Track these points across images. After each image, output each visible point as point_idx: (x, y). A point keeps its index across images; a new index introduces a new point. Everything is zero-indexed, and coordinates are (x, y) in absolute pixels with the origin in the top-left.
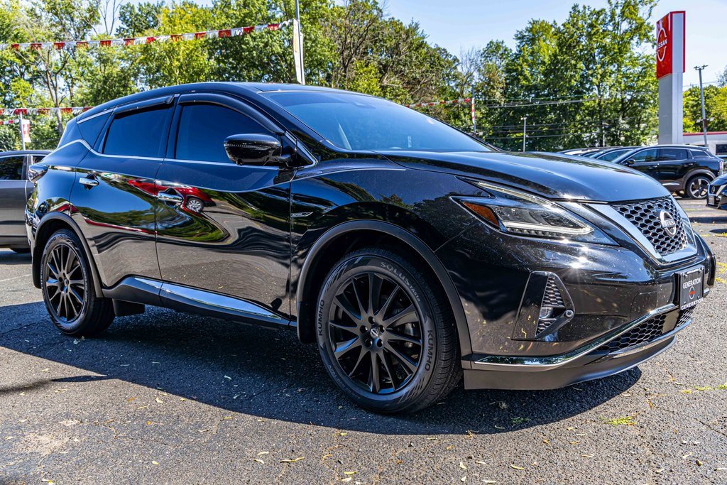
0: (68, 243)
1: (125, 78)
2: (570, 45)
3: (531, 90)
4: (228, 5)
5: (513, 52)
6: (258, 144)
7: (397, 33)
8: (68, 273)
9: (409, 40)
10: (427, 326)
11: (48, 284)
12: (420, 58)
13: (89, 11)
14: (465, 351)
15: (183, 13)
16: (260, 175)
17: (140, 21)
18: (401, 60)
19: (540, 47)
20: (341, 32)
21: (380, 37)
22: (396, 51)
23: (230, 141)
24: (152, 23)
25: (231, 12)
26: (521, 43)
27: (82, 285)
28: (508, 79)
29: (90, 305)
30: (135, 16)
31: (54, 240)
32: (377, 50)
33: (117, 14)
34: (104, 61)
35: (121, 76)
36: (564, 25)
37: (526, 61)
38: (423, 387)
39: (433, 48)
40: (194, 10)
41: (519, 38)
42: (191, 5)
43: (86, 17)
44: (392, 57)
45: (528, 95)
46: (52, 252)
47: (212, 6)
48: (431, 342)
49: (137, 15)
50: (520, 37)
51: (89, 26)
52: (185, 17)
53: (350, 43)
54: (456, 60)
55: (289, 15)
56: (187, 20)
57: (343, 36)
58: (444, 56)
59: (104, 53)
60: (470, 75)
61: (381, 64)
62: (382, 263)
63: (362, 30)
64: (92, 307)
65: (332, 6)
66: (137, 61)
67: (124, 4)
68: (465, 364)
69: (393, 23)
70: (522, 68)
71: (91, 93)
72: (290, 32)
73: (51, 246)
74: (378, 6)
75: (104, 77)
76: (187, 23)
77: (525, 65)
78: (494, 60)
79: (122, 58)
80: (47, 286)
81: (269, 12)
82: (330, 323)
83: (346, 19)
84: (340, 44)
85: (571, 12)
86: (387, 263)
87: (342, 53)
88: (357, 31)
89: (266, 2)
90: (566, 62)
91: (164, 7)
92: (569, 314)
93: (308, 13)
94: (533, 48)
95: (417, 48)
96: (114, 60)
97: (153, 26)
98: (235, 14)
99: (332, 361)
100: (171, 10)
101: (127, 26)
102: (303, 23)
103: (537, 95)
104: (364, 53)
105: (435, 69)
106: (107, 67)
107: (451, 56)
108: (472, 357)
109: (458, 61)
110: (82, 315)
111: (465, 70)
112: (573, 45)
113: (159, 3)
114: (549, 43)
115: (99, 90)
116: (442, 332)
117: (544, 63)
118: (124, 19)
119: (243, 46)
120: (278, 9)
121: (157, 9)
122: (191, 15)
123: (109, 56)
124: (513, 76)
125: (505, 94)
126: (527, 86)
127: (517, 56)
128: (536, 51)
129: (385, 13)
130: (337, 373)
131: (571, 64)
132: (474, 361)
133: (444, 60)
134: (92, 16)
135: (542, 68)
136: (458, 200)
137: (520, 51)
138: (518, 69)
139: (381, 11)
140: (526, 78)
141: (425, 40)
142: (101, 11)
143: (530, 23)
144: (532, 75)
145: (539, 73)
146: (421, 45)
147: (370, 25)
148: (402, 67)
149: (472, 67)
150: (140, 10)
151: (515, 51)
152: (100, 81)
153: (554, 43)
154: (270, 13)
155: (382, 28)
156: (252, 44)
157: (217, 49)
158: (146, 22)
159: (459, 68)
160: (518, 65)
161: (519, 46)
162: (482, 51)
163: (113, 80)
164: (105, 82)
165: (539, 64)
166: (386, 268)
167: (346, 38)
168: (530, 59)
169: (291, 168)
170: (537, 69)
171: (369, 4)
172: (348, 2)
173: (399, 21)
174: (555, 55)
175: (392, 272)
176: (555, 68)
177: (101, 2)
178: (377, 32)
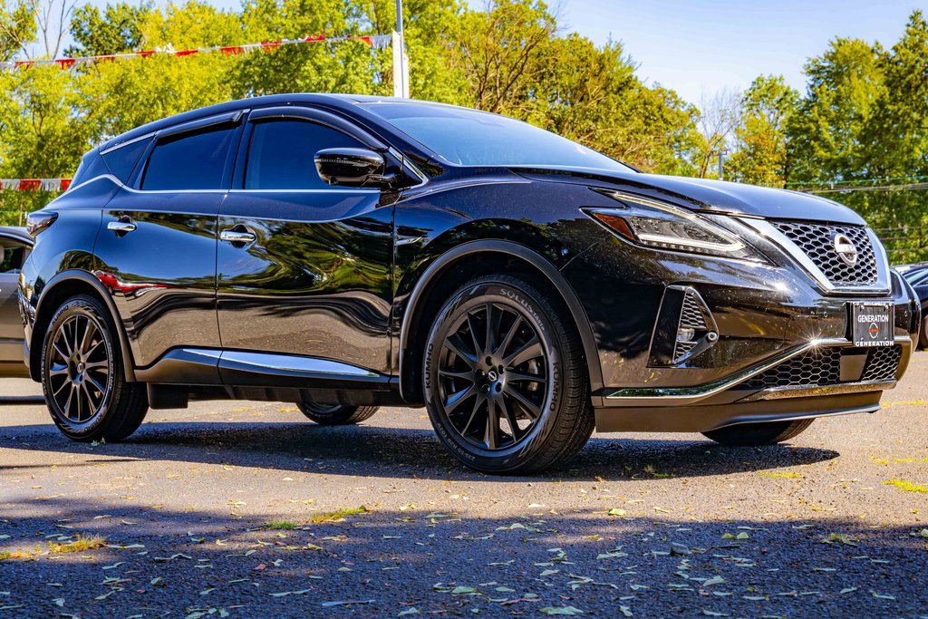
0: (87, 313)
1: (77, 139)
2: (909, 86)
3: (834, 167)
4: (270, 9)
5: (802, 97)
6: (356, 159)
7: (582, 60)
8: (83, 354)
9: (604, 74)
10: (552, 359)
11: (52, 373)
12: (626, 107)
13: (17, 17)
14: (595, 386)
15: (187, 22)
16: (356, 201)
17: (108, 36)
18: (588, 110)
19: (852, 89)
20: (478, 59)
21: (550, 67)
22: (580, 93)
23: (322, 156)
24: (130, 40)
25: (276, 20)
26: (815, 80)
27: (105, 367)
28: (792, 147)
29: (116, 392)
30: (100, 28)
31: (65, 310)
32: (545, 91)
33: (67, 25)
34: (41, 107)
35: (70, 135)
36: (895, 49)
37: (824, 113)
38: (548, 432)
39: (651, 88)
40: (207, 17)
41: (813, 72)
42: (202, 9)
43: (11, 29)
44: (572, 105)
45: (832, 176)
46: (62, 327)
47: (242, 10)
48: (556, 376)
49: (103, 25)
50: (816, 72)
51: (17, 45)
52: (191, 30)
53: (495, 78)
54: (692, 111)
55: (382, 28)
56: (194, 36)
57: (483, 66)
58: (672, 105)
59: (42, 92)
60: (718, 140)
61: (552, 118)
62: (502, 290)
63: (516, 56)
64: (118, 397)
65: (462, 11)
66: (102, 109)
67: (80, 6)
68: (596, 400)
69: (574, 41)
70: (818, 127)
71: (13, 165)
72: (385, 58)
73: (60, 320)
74: (547, 11)
75: (39, 136)
76: (194, 40)
77: (823, 122)
78: (765, 112)
79: (74, 104)
80: (51, 375)
81: (347, 20)
82: (439, 372)
83: (487, 34)
84: (474, 81)
85: (909, 25)
86: (507, 290)
87: (480, 95)
88: (507, 57)
89: (342, 4)
90: (903, 115)
91: (153, 10)
92: (712, 336)
93: (418, 25)
94: (838, 91)
95: (620, 89)
96: (59, 106)
97: (132, 46)
98: (283, 25)
99: (442, 418)
100: (166, 17)
101: (84, 45)
102: (410, 43)
103: (848, 177)
104: (520, 97)
105: (653, 127)
106: (46, 119)
107: (684, 104)
108: (603, 392)
109: (698, 114)
110: (103, 409)
111: (711, 130)
112: (914, 84)
113: (145, 3)
114: (868, 81)
115: (30, 160)
116: (569, 364)
117: (860, 118)
118: (79, 35)
119: (298, 82)
120: (364, 16)
121: (140, 16)
122: (203, 25)
123: (50, 98)
124: (802, 142)
125: (787, 174)
126: (828, 161)
127: (809, 106)
128: (844, 95)
129: (559, 24)
130: (447, 432)
131: (912, 119)
132: (605, 396)
133: (669, 112)
134: (22, 27)
135: (857, 128)
136: (588, 212)
137: (814, 96)
138: (810, 128)
139: (552, 21)
140: (827, 147)
141: (635, 74)
142: (38, 20)
143: (832, 44)
144: (837, 139)
145: (851, 135)
146: (626, 84)
147: (532, 47)
148: (591, 123)
149: (725, 124)
150: (108, 16)
151: (804, 94)
152: (31, 144)
153: (879, 79)
154: (348, 23)
155: (555, 52)
156: (315, 78)
157: (249, 86)
158: (120, 38)
159: (699, 125)
160: (811, 121)
161: (812, 86)
162: (743, 96)
163: (55, 141)
164: (40, 147)
165: (850, 119)
166: (506, 296)
167: (487, 70)
168: (833, 110)
169: (396, 190)
170: (847, 129)
171: (531, 7)
172: (493, 3)
173: (586, 39)
174: (881, 104)
175: (513, 299)
176: (881, 127)
177: (41, 3)
178: (543, 58)
